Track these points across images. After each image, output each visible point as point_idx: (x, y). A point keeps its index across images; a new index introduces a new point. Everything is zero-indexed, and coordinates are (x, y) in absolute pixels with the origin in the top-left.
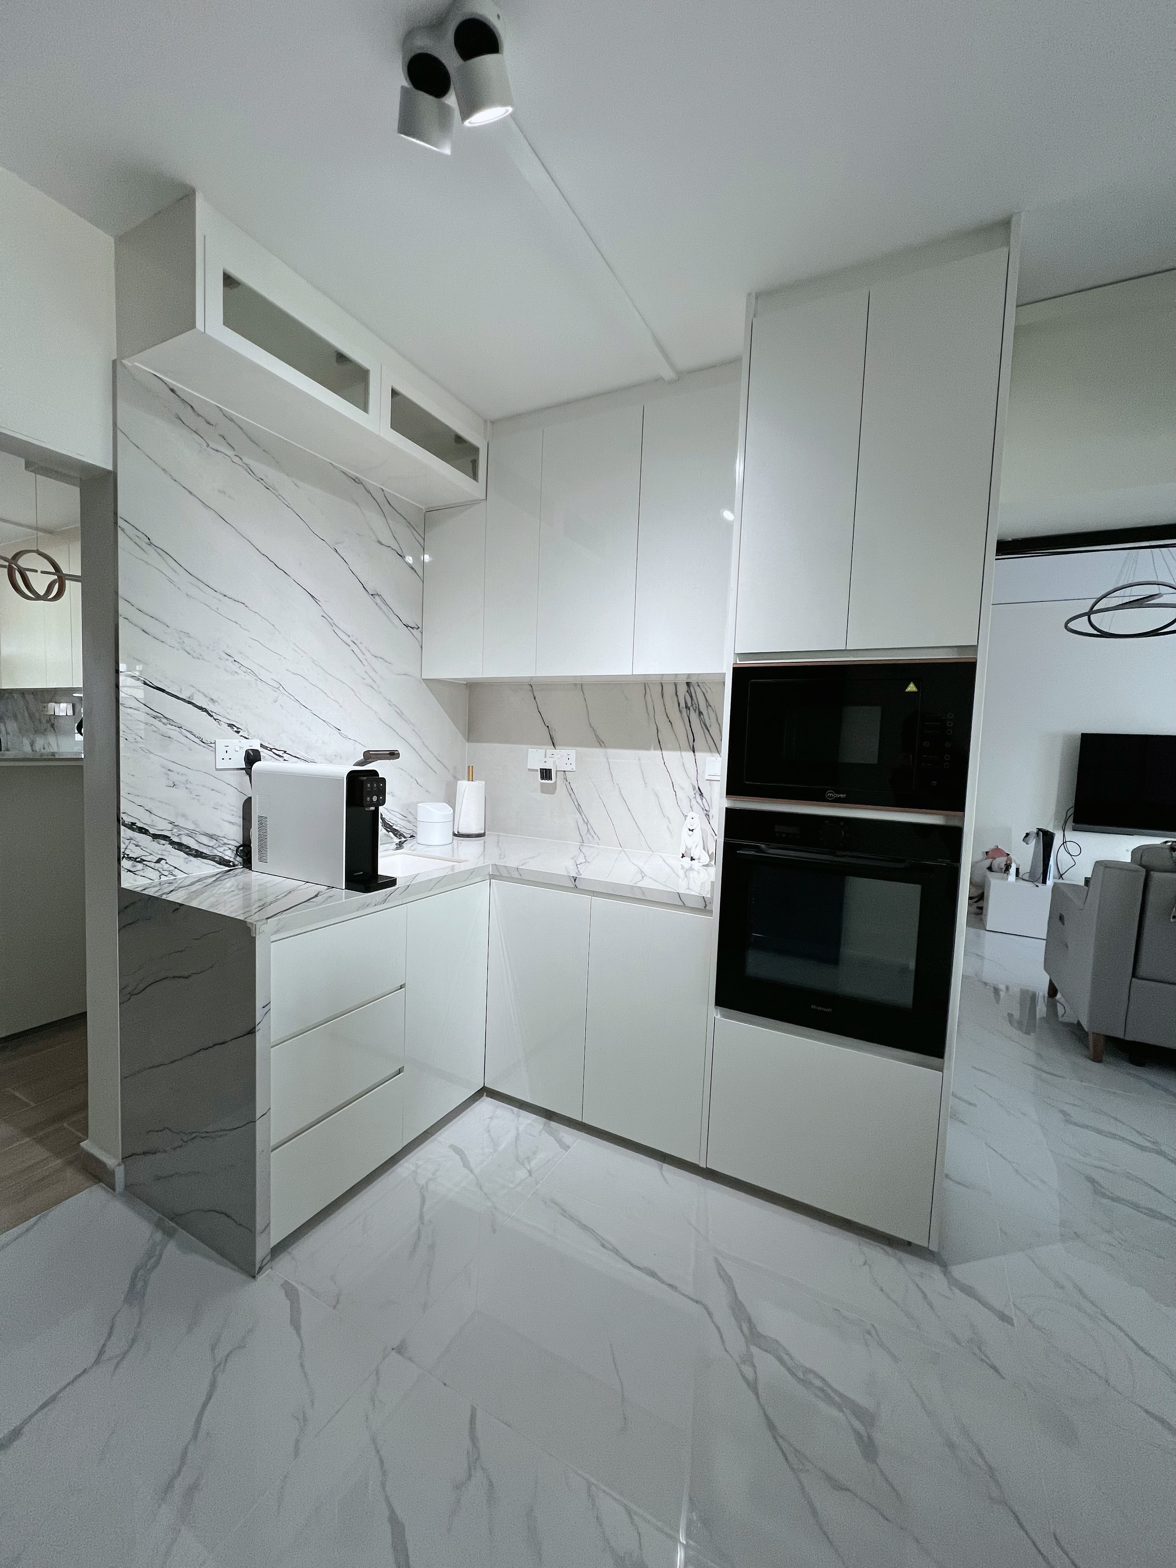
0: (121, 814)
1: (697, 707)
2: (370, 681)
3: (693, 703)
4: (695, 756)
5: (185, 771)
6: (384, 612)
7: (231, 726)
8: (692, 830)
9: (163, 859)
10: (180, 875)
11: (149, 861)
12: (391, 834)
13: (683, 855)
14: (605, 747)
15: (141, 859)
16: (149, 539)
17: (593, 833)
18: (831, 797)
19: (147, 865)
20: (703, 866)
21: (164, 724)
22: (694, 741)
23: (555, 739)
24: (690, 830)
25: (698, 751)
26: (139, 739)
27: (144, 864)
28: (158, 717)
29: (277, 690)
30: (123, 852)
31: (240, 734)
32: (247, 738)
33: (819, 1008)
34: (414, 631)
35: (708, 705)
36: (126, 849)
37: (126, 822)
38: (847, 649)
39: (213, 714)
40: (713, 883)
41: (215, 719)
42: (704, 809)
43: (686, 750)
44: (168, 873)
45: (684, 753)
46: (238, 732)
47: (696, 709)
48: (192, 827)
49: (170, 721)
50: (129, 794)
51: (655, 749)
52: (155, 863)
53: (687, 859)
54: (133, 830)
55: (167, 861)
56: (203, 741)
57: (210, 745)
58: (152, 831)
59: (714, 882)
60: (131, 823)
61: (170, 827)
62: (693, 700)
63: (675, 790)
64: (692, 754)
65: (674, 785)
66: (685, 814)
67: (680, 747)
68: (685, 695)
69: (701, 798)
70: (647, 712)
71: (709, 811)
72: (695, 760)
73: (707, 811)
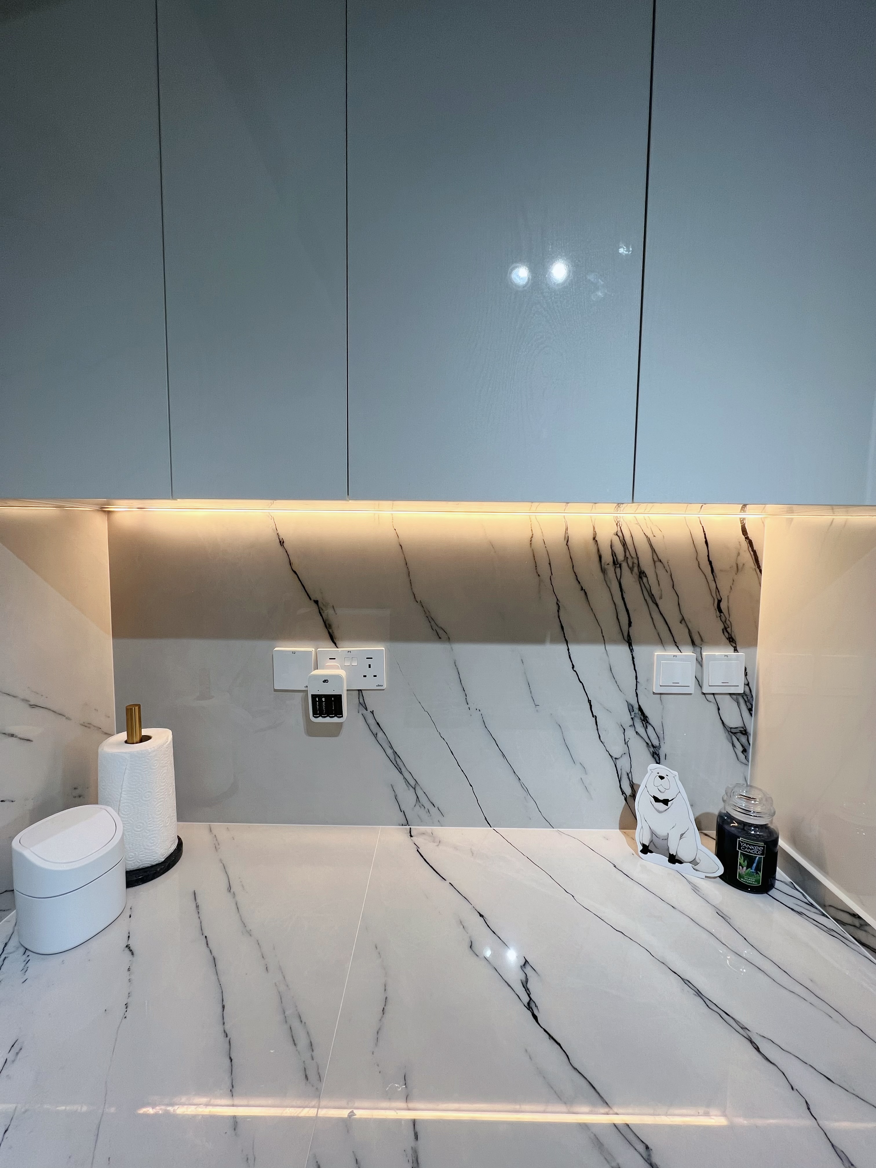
1: (636, 561)
3: (628, 554)
4: (632, 650)
8: (666, 802)
13: (645, 846)
14: (449, 640)
17: (428, 805)
20: (707, 877)
22: (630, 624)
23: (334, 626)
24: (657, 800)
25: (641, 642)
35: (656, 559)
42: (650, 745)
43: (614, 642)
45: (611, 648)
47: (633, 566)
51: (554, 641)
53: (659, 858)
62: (627, 551)
63: (594, 715)
64: (625, 648)
65: (591, 706)
66: (615, 756)
67: (603, 636)
68: (612, 541)
69: (643, 725)
70: (537, 573)
71: (658, 747)
72: (633, 658)
73: (655, 747)
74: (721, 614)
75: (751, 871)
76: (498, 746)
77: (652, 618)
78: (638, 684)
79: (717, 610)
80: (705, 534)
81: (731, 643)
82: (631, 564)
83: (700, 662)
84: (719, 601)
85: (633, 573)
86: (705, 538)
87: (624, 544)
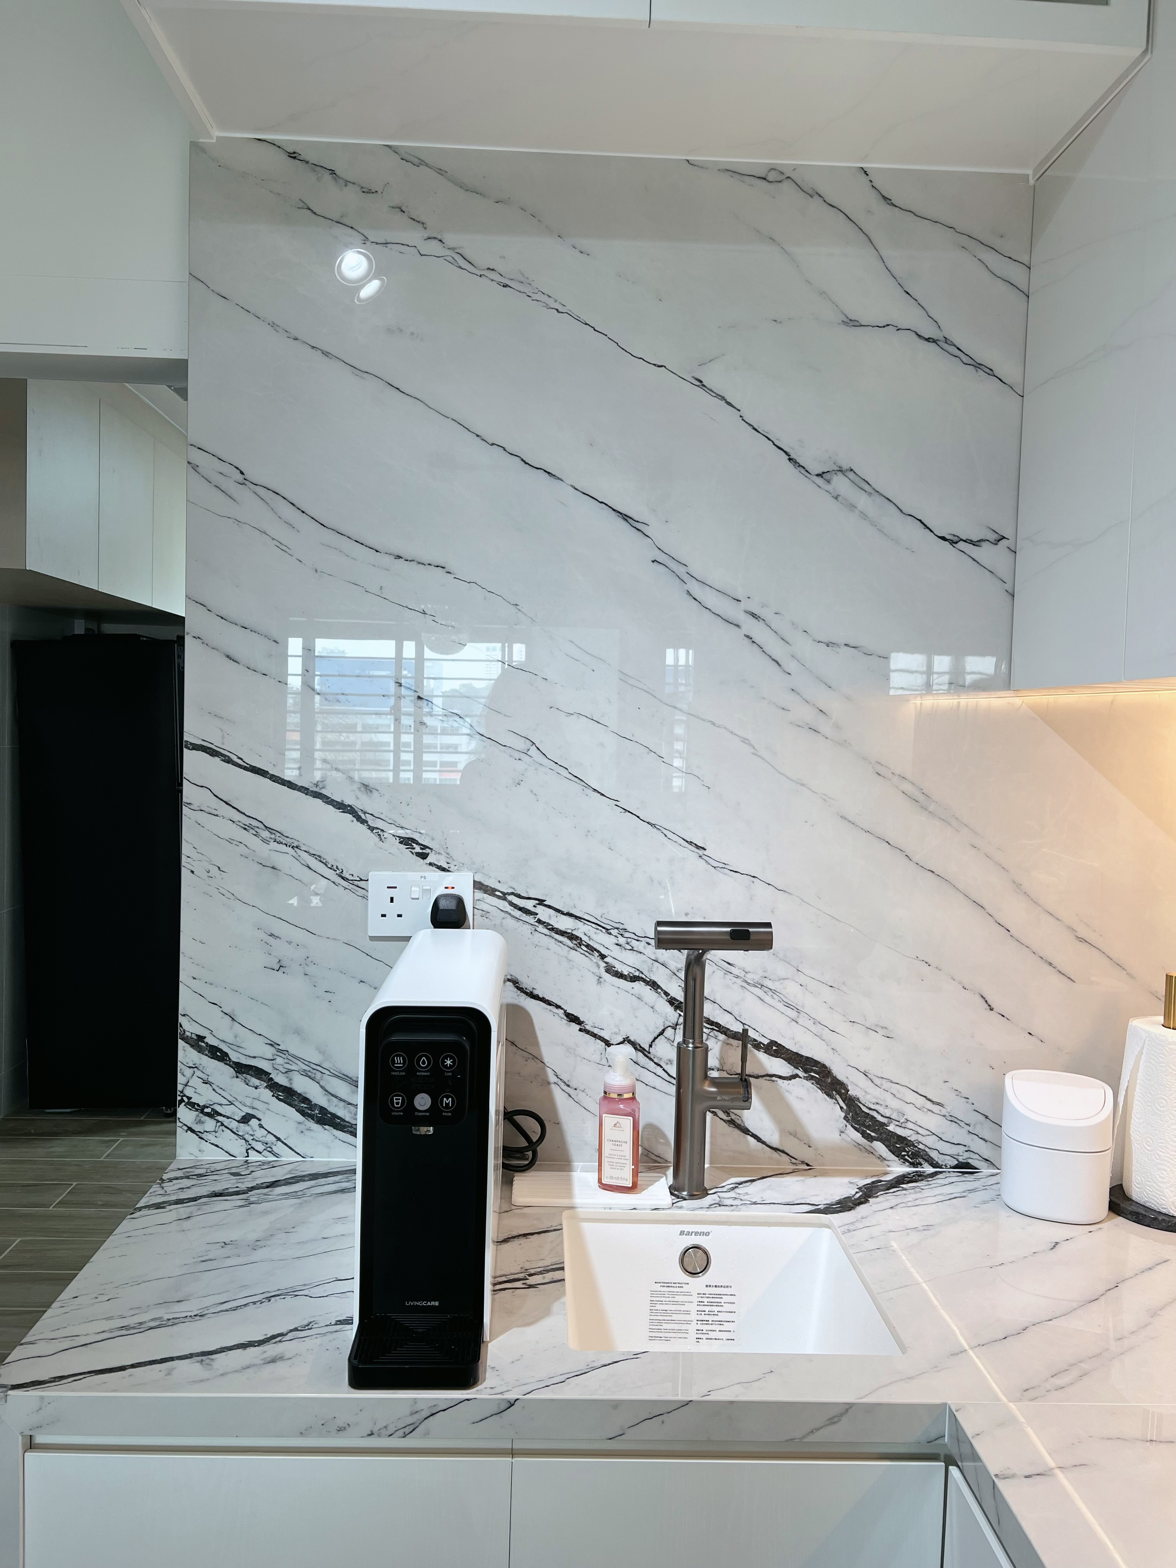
0: (180, 1016)
2: (807, 714)
5: (299, 935)
6: (864, 516)
7: (407, 842)
9: (254, 1117)
10: (288, 1157)
11: (228, 1118)
12: (880, 1147)
15: (212, 1109)
16: (242, 473)
19: (222, 1124)
21: (264, 840)
26: (214, 871)
27: (218, 1121)
28: (252, 827)
29: (523, 756)
30: (182, 1092)
31: (428, 860)
32: (443, 869)
34: (984, 553)
36: (186, 1085)
37: (187, 1034)
39: (369, 818)
41: (372, 829)
44: (264, 1147)
46: (423, 856)
48: (315, 1058)
49: (276, 836)
50: (194, 978)
52: (238, 1121)
54: (200, 1050)
55: (262, 1122)
56: (345, 874)
57: (360, 883)
58: (234, 1057)
60: (197, 1035)
61: (269, 1052)
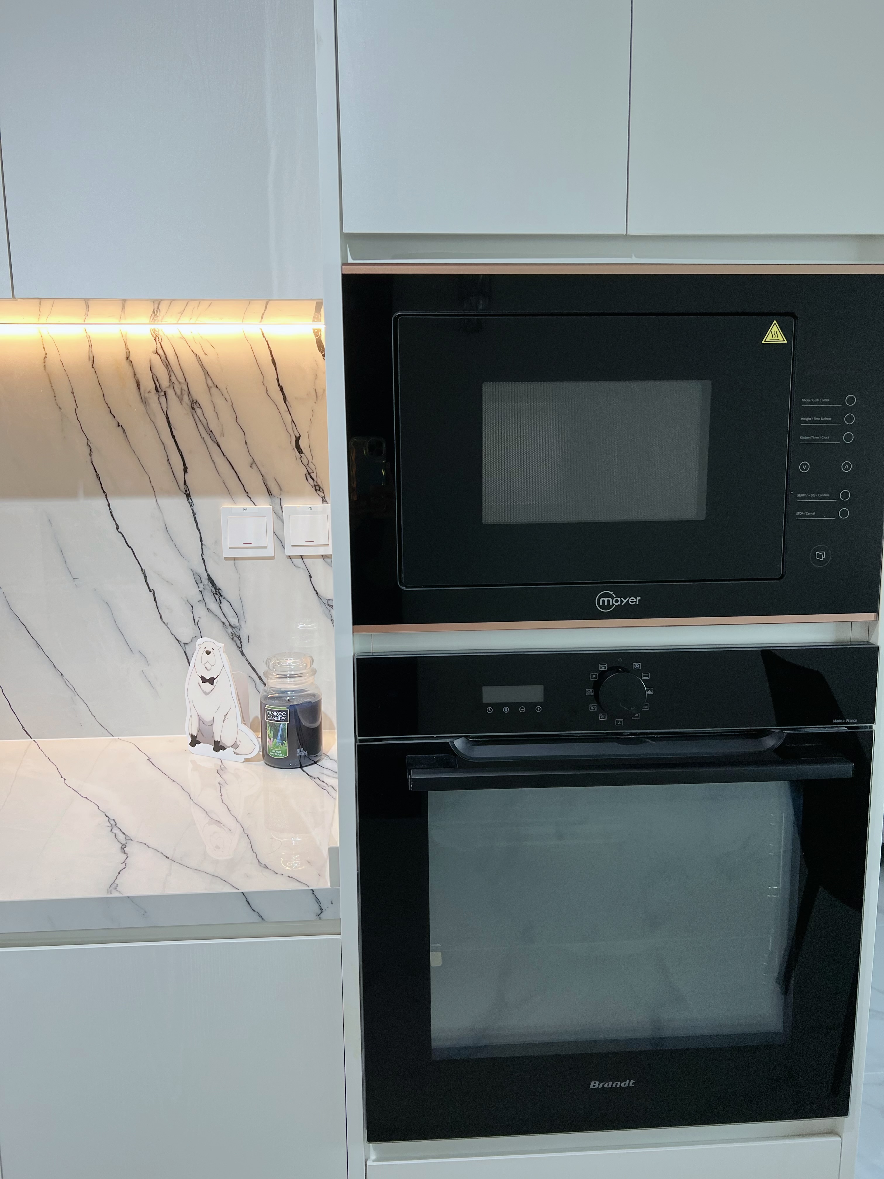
1: (185, 388)
3: (173, 379)
4: (191, 504)
8: (211, 681)
13: (193, 737)
18: (609, 606)
20: (246, 760)
22: (185, 470)
24: (204, 680)
25: (203, 493)
33: (608, 1085)
35: (210, 384)
38: (631, 232)
40: (333, 852)
42: (227, 625)
43: (168, 493)
45: (163, 502)
47: (182, 395)
51: (88, 494)
53: (206, 748)
59: (337, 849)
62: (172, 374)
63: (151, 589)
64: (183, 500)
65: (146, 577)
66: (183, 640)
67: (152, 487)
68: (151, 361)
69: (216, 600)
70: (57, 405)
71: (238, 628)
72: (194, 514)
73: (234, 627)
74: (302, 455)
75: (277, 741)
76: (30, 634)
77: (213, 462)
78: (204, 547)
79: (296, 449)
80: (271, 351)
81: (318, 492)
82: (179, 392)
83: (279, 516)
84: (298, 439)
85: (184, 403)
86: (272, 356)
87: (167, 365)
